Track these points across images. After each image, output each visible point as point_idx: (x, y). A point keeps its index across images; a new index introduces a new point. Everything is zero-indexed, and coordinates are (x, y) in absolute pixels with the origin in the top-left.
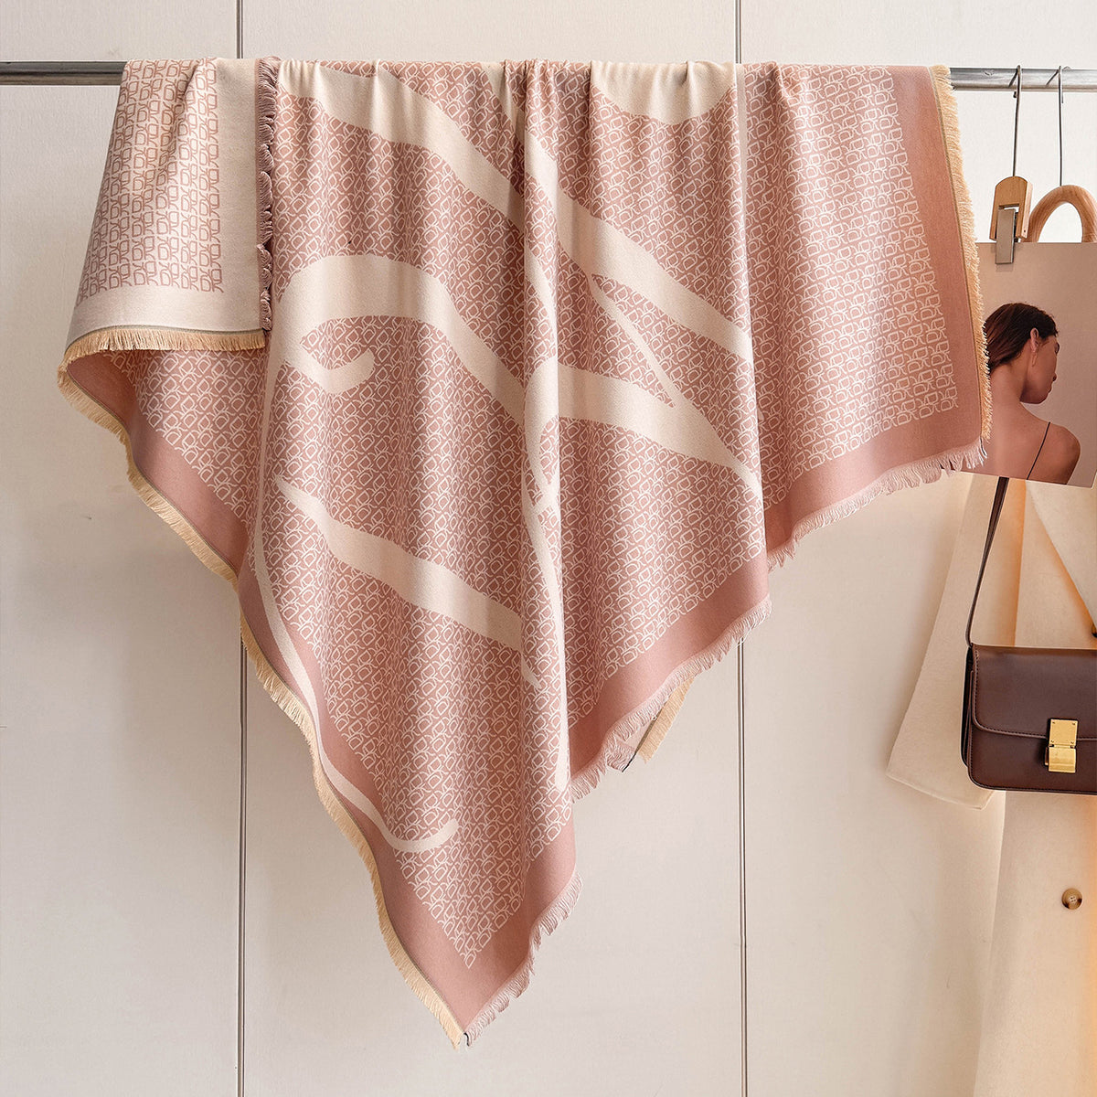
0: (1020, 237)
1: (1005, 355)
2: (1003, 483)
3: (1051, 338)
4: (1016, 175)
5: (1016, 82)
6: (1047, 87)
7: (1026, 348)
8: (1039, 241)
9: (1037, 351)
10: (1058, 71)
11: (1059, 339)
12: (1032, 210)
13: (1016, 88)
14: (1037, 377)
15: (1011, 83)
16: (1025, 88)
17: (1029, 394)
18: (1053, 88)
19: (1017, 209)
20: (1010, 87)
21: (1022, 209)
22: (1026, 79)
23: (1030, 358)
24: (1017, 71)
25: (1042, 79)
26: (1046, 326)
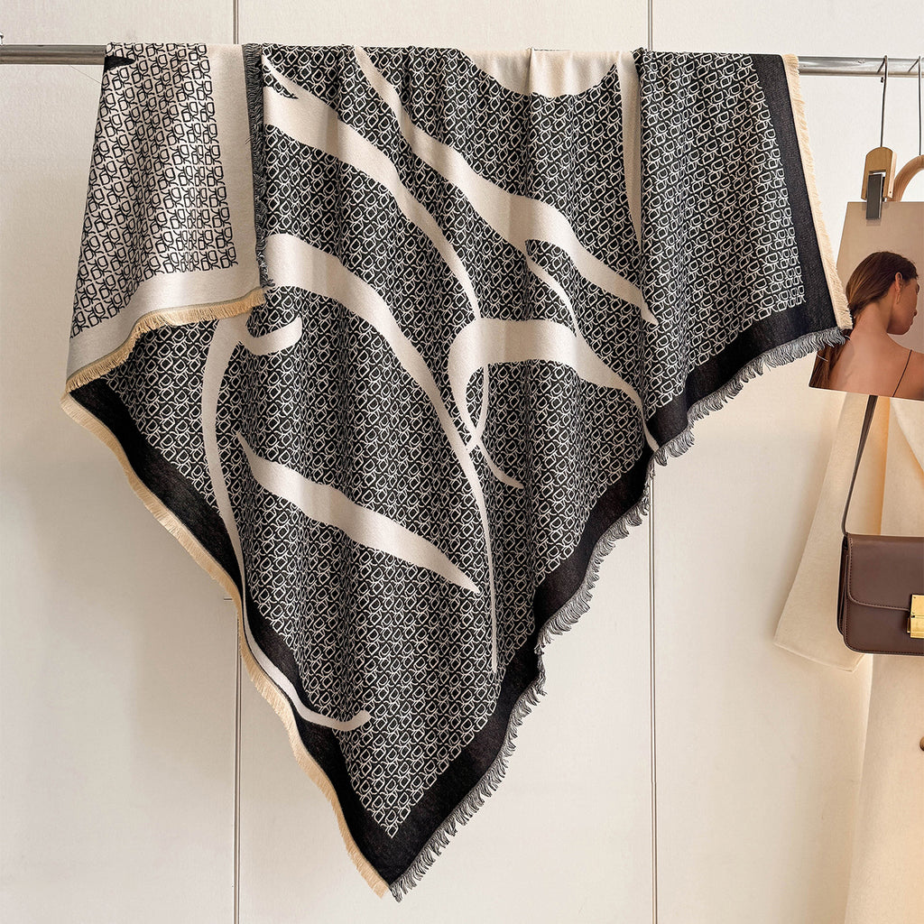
0: (887, 197)
1: (873, 295)
2: (873, 400)
3: (912, 281)
4: (883, 146)
5: (883, 70)
6: (908, 74)
7: (892, 289)
8: (902, 200)
9: (901, 291)
10: (918, 61)
11: (919, 281)
12: (896, 174)
13: (883, 75)
14: (900, 312)
15: (879, 70)
16: (891, 74)
17: (894, 326)
18: (914, 74)
19: (884, 174)
20: (878, 73)
21: (888, 175)
22: (891, 67)
23: (895, 298)
24: (884, 60)
25: (904, 67)
26: (908, 271)
